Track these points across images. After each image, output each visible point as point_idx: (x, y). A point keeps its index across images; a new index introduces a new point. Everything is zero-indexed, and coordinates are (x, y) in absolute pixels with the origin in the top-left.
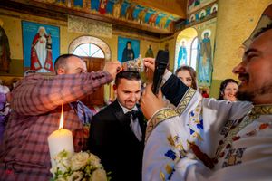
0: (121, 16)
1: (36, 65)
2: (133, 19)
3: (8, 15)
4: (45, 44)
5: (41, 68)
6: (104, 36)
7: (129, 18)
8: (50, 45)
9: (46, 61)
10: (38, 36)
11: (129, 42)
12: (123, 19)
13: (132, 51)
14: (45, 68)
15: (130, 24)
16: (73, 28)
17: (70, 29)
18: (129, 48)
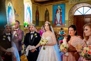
1: (56, 23)
3: (50, 5)
4: (59, 13)
5: (58, 23)
8: (61, 13)
9: (60, 20)
10: (57, 10)
14: (59, 23)
16: (71, 2)
17: (70, 2)
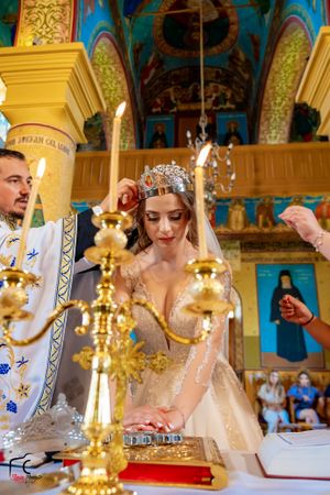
0: (246, 224)
2: (275, 224)
7: (265, 225)
11: (285, 273)
12: (252, 229)
15: (271, 235)
18: (286, 285)
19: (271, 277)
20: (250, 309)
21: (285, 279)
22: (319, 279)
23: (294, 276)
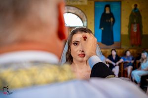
6: (79, 3)
11: (108, 6)
13: (111, 15)
18: (108, 12)
19: (101, 7)
20: (91, 23)
21: (107, 9)
22: (122, 9)
23: (111, 7)
